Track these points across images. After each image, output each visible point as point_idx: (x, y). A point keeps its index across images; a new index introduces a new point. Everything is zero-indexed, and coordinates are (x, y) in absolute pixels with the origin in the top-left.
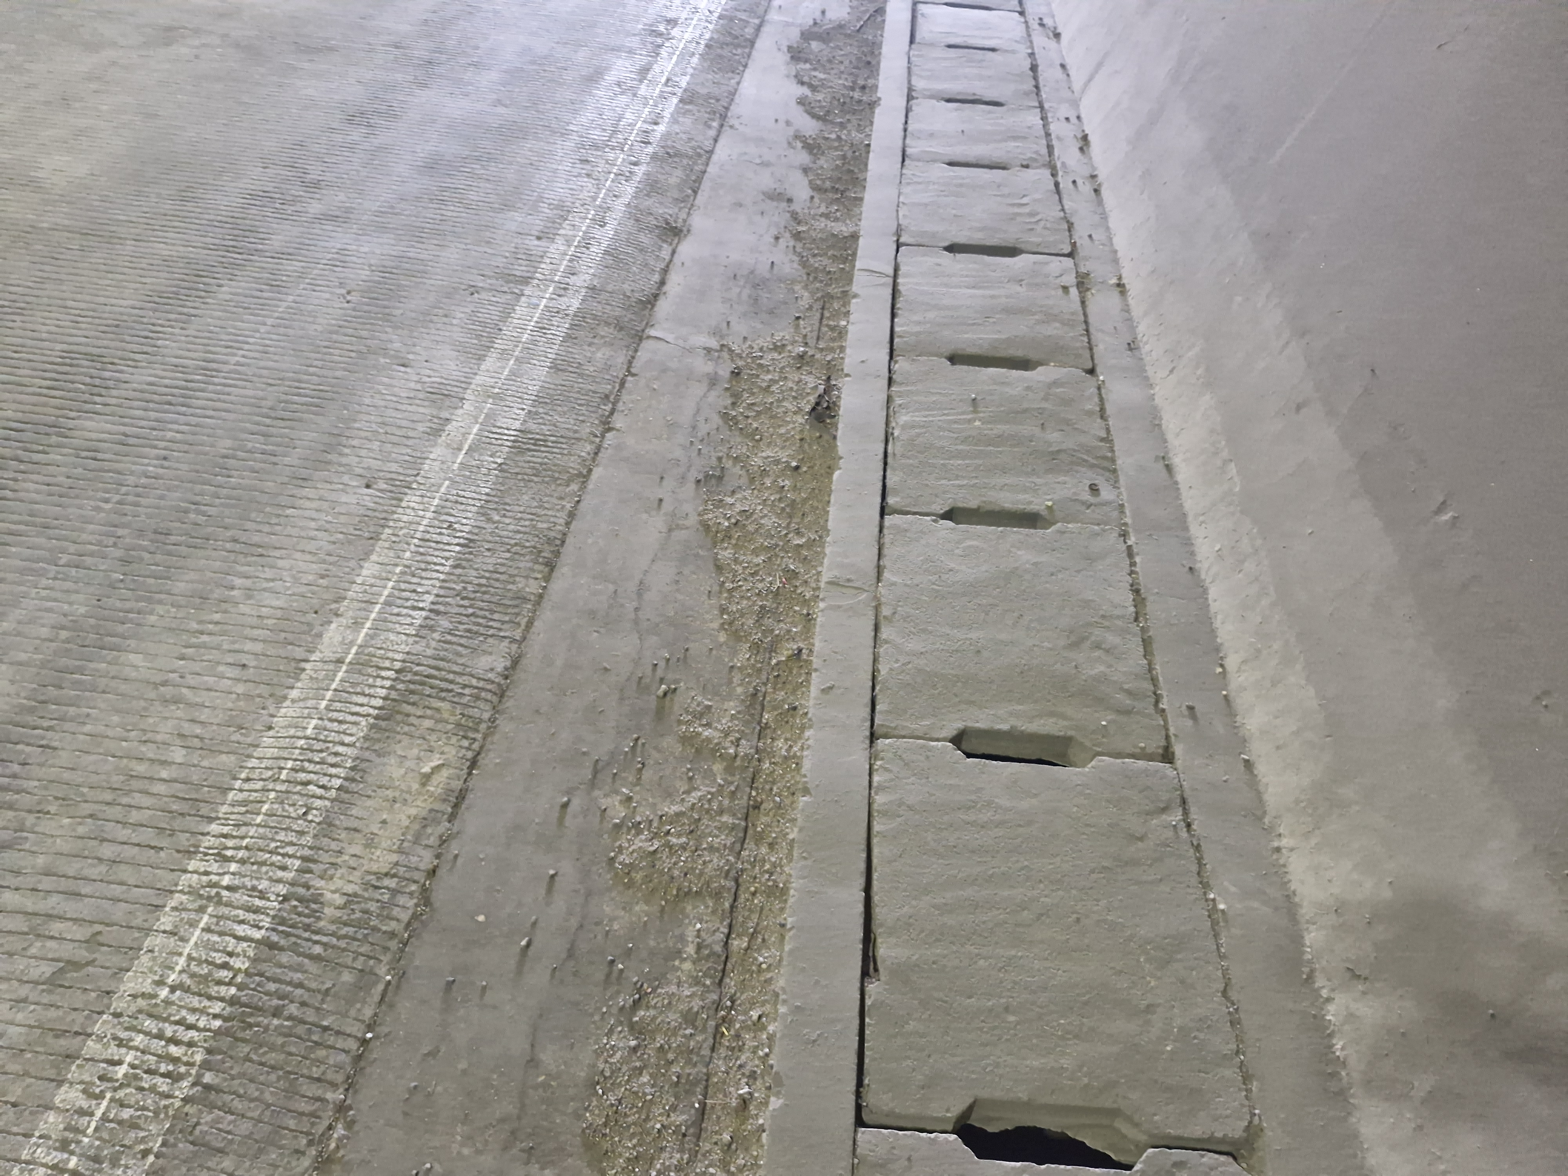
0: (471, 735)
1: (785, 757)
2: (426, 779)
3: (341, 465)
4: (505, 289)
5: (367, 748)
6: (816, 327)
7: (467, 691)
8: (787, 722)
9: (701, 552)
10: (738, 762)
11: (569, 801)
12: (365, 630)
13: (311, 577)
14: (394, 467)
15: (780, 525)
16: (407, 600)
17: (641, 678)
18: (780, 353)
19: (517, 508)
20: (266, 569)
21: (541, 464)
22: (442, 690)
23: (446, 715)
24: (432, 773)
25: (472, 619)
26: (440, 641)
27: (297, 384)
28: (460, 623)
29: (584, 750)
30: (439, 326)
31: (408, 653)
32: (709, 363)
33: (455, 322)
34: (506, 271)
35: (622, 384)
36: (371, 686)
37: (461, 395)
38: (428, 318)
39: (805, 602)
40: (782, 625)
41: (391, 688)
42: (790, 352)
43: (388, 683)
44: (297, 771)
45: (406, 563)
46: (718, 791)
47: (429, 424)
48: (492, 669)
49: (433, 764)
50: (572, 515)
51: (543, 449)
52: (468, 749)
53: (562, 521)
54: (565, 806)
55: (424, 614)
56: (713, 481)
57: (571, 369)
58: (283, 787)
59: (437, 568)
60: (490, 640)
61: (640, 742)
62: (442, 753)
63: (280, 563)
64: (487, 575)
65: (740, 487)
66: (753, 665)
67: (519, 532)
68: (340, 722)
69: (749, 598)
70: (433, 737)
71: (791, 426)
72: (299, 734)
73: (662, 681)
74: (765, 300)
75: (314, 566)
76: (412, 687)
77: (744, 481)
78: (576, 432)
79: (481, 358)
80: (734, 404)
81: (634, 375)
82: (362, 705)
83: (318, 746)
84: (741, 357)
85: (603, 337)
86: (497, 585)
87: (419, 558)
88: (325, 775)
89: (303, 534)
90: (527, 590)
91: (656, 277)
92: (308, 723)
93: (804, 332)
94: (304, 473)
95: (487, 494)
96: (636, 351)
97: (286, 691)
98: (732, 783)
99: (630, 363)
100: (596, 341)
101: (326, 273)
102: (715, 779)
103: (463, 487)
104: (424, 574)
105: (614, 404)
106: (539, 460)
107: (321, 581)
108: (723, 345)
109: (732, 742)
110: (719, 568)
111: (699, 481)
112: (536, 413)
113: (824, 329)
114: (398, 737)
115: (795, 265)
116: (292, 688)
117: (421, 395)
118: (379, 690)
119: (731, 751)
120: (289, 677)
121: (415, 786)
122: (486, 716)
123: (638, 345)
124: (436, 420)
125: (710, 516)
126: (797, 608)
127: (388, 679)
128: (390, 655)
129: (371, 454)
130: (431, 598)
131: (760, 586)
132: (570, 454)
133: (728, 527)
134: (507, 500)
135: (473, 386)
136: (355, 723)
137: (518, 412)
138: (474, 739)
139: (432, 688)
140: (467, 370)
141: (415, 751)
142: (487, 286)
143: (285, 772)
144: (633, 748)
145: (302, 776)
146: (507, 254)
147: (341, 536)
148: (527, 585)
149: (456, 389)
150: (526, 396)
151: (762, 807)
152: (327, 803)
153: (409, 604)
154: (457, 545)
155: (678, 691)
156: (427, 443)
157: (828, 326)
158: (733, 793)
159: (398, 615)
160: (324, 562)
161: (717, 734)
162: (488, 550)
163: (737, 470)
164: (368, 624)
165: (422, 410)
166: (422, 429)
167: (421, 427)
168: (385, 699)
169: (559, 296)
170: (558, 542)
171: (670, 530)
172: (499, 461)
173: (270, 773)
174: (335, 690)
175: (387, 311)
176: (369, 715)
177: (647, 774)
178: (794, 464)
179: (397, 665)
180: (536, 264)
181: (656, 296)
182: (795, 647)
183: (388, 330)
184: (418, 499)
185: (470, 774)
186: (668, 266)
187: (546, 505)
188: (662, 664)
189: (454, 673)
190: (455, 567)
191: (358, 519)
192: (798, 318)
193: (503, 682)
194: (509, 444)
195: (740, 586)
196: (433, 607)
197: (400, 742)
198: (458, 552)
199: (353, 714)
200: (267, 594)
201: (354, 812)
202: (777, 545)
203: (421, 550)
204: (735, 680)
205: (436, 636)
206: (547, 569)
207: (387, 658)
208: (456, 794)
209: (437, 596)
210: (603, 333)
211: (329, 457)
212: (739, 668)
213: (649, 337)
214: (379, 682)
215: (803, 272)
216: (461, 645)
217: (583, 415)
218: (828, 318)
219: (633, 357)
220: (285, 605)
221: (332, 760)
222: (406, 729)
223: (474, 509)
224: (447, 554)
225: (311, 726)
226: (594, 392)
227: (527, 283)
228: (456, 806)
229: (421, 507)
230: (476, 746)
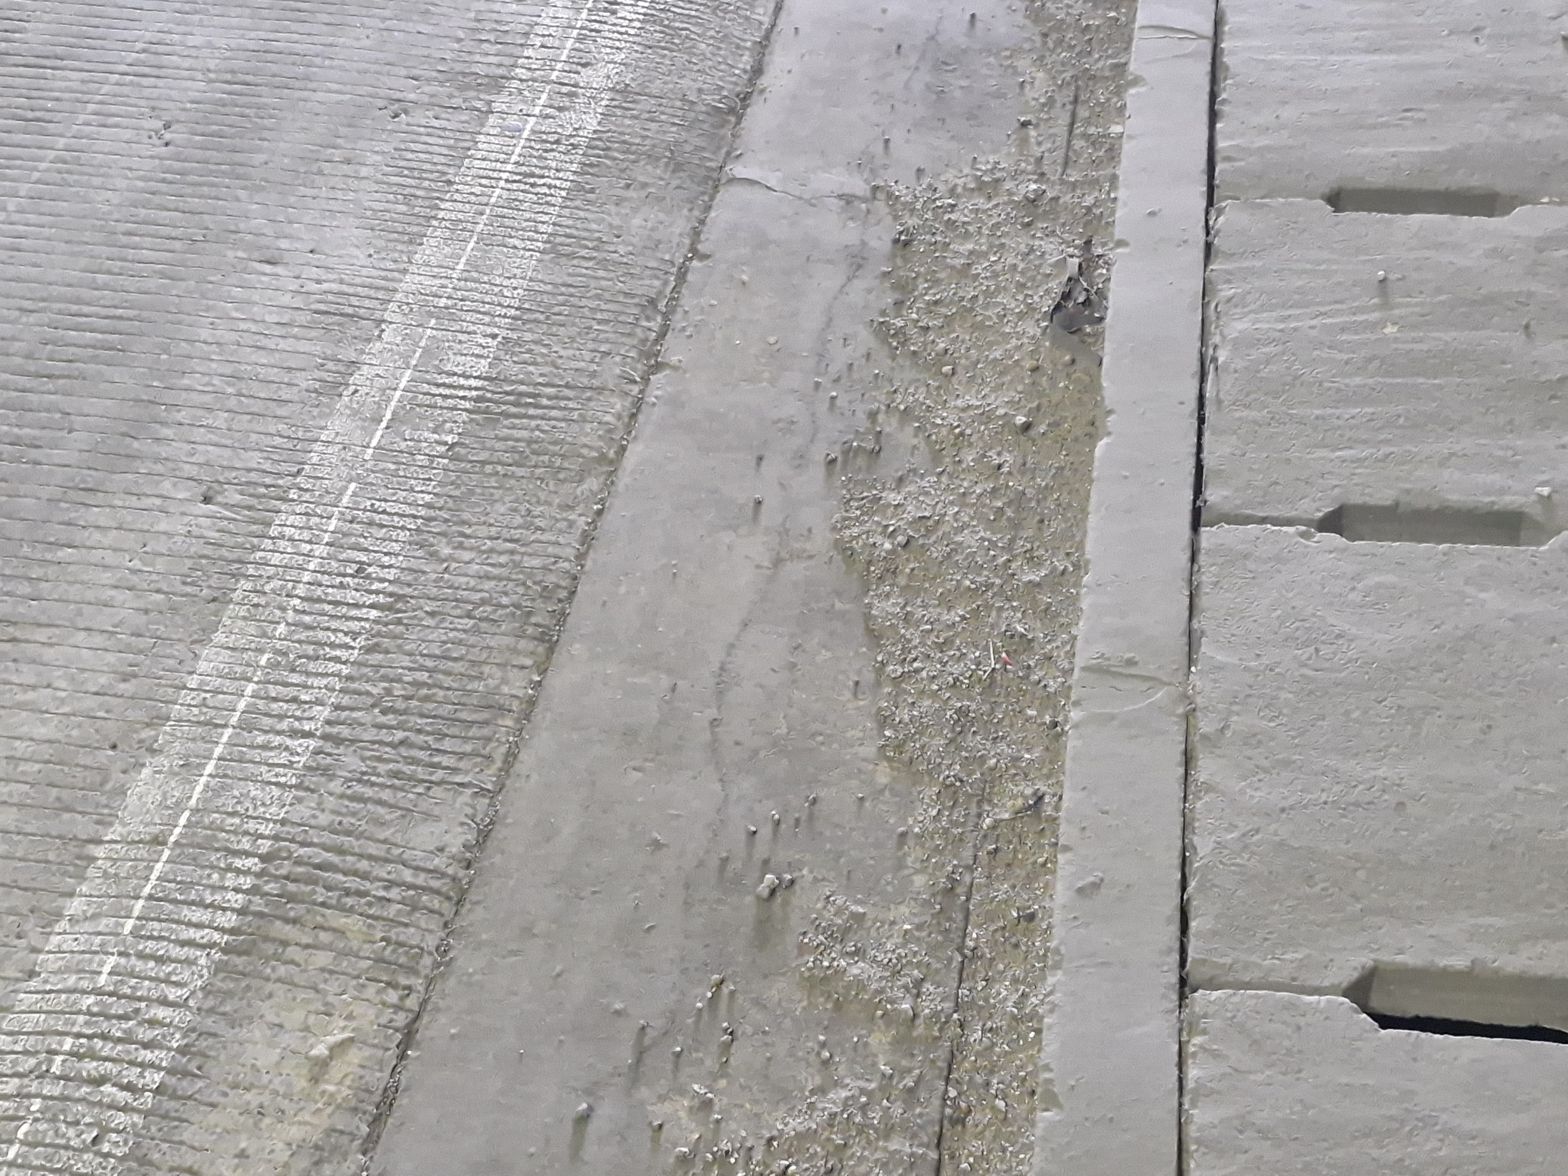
0: (403, 981)
1: (1014, 1017)
2: (321, 1066)
3: (157, 460)
4: (456, 102)
5: (211, 1011)
6: (1061, 141)
7: (394, 893)
8: (1016, 946)
9: (838, 605)
10: (920, 1030)
11: (590, 1108)
12: (203, 780)
13: (103, 680)
14: (254, 459)
15: (993, 544)
16: (281, 717)
17: (725, 861)
18: (989, 198)
19: (483, 531)
20: (24, 668)
21: (530, 442)
22: (348, 893)
23: (355, 944)
24: (331, 1057)
25: (404, 751)
26: (342, 796)
27: (74, 308)
28: (379, 759)
29: (618, 1006)
30: (333, 182)
31: (283, 822)
32: (851, 224)
33: (364, 171)
34: (459, 67)
35: (682, 275)
36: (214, 888)
37: (378, 315)
38: (314, 168)
39: (1049, 701)
40: (1002, 746)
41: (254, 890)
42: (1010, 193)
43: (247, 882)
44: (80, 1057)
45: (279, 645)
46: (881, 1088)
47: (318, 374)
48: (441, 850)
49: (331, 1040)
50: (587, 539)
51: (532, 411)
52: (398, 1008)
53: (570, 553)
54: (583, 1119)
55: (312, 743)
56: (861, 461)
57: (584, 252)
58: (56, 1090)
59: (338, 653)
60: (436, 791)
61: (725, 990)
62: (350, 1017)
63: (49, 654)
64: (430, 663)
65: (914, 471)
66: (946, 831)
67: (488, 577)
68: (161, 960)
69: (934, 694)
70: (332, 987)
71: (1014, 342)
72: (85, 984)
73: (766, 865)
74: (958, 93)
75: (111, 658)
76: (292, 887)
77: (920, 460)
78: (593, 375)
79: (415, 240)
80: (899, 304)
81: (705, 257)
82: (199, 926)
83: (118, 1007)
84: (913, 210)
85: (645, 185)
86: (447, 681)
87: (303, 636)
88: (132, 1063)
89: (90, 595)
90: (505, 689)
91: (746, 61)
92: (102, 964)
93: (1037, 151)
94: (91, 478)
95: (429, 506)
96: (708, 208)
97: (60, 901)
98: (909, 1071)
99: (696, 234)
100: (631, 193)
101: (126, 90)
102: (874, 1064)
103: (382, 492)
104: (311, 666)
105: (666, 316)
106: (525, 434)
107: (123, 686)
108: (876, 188)
109: (906, 987)
110: (874, 636)
111: (834, 461)
112: (519, 343)
113: (1078, 144)
114: (269, 987)
115: (1019, 18)
116: (71, 895)
117: (303, 318)
118: (230, 895)
119: (906, 1006)
120: (65, 874)
121: (302, 1083)
122: (431, 942)
123: (712, 198)
124: (330, 365)
125: (855, 531)
126: (1031, 712)
127: (247, 872)
128: (251, 826)
129: (214, 438)
130: (325, 713)
131: (956, 669)
132: (583, 419)
133: (893, 552)
134: (466, 516)
135: (399, 296)
136: (190, 962)
137: (482, 341)
138: (409, 988)
139: (328, 888)
140: (390, 265)
141: (298, 1016)
142: (426, 99)
143: (59, 1059)
144: (713, 1001)
145: (90, 1067)
146: (461, 34)
147: (160, 597)
148: (504, 681)
149: (367, 303)
150: (499, 310)
151: (970, 1121)
152: (137, 1119)
153: (284, 725)
154: (372, 606)
155: (797, 887)
156: (316, 411)
157: (1085, 136)
158: (911, 1091)
159: (265, 747)
160: (128, 649)
161: (876, 972)
162: (432, 614)
163: (907, 436)
164: (210, 768)
165: (304, 346)
166: (304, 385)
167: (304, 381)
168: (241, 912)
169: (560, 109)
170: (563, 594)
171: (778, 562)
172: (449, 439)
173: (32, 1061)
174: (150, 897)
175: (238, 157)
176: (212, 945)
177: (740, 1055)
178: (1020, 420)
179: (265, 846)
180: (517, 51)
181: (745, 98)
182: (1029, 791)
183: (242, 194)
184: (299, 521)
185: (402, 1057)
186: (767, 37)
187: (538, 522)
188: (766, 832)
189: (370, 857)
190: (369, 650)
191: (189, 563)
192: (1025, 125)
193: (461, 873)
194: (467, 405)
195: (917, 671)
196: (328, 729)
197: (270, 996)
198: (376, 622)
199: (183, 944)
200: (24, 714)
201: (186, 1136)
202: (989, 586)
203: (307, 619)
204: (909, 861)
205: (336, 786)
206: (541, 649)
207: (246, 833)
208: (377, 1098)
209: (337, 707)
210: (641, 178)
211: (136, 444)
212: (920, 836)
213: (733, 180)
214: (230, 880)
215: (1033, 31)
216: (380, 802)
217: (607, 341)
218: (1088, 122)
219: (702, 222)
220: (59, 736)
221: (145, 1034)
222: (282, 970)
223: (403, 535)
224: (355, 626)
225: (107, 969)
226: (626, 294)
227: (500, 89)
228: (377, 1121)
229: (306, 535)
230: (412, 1002)
